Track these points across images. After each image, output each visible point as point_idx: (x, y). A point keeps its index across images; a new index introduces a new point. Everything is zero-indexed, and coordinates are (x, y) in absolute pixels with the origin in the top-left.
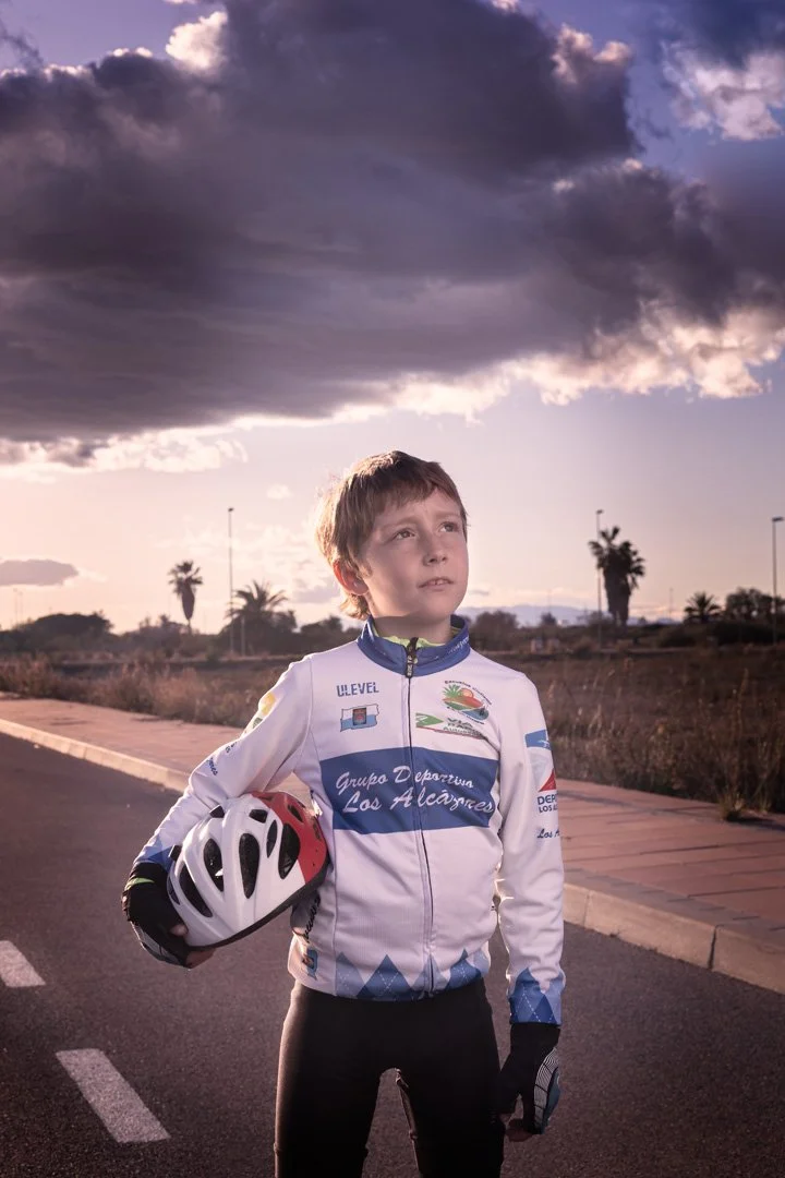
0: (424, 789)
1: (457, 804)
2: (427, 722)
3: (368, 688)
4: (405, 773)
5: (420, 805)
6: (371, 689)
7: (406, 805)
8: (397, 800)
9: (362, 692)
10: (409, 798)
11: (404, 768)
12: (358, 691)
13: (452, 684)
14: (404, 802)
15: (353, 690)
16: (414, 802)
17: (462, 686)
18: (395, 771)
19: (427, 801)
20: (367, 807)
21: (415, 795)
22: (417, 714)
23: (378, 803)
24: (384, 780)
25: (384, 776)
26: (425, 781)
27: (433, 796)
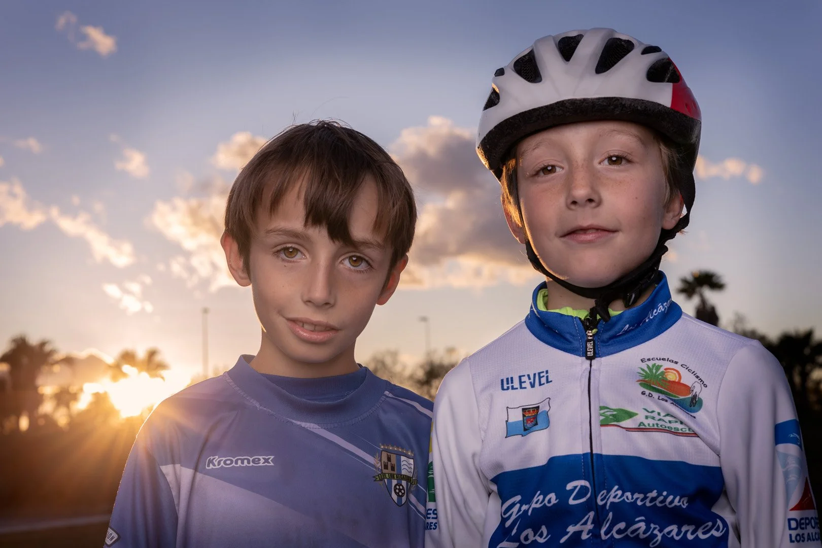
0: (611, 514)
1: (659, 537)
2: (615, 418)
3: (540, 379)
4: (583, 491)
5: (604, 537)
6: (543, 380)
7: (585, 536)
8: (571, 529)
9: (533, 386)
10: (590, 526)
11: (583, 483)
12: (527, 384)
13: (650, 363)
14: (580, 532)
15: (521, 383)
16: (595, 533)
17: (666, 365)
18: (569, 486)
19: (614, 532)
20: (531, 538)
21: (598, 523)
22: (601, 408)
23: (545, 534)
24: (554, 501)
25: (552, 496)
26: (612, 503)
27: (622, 525)
